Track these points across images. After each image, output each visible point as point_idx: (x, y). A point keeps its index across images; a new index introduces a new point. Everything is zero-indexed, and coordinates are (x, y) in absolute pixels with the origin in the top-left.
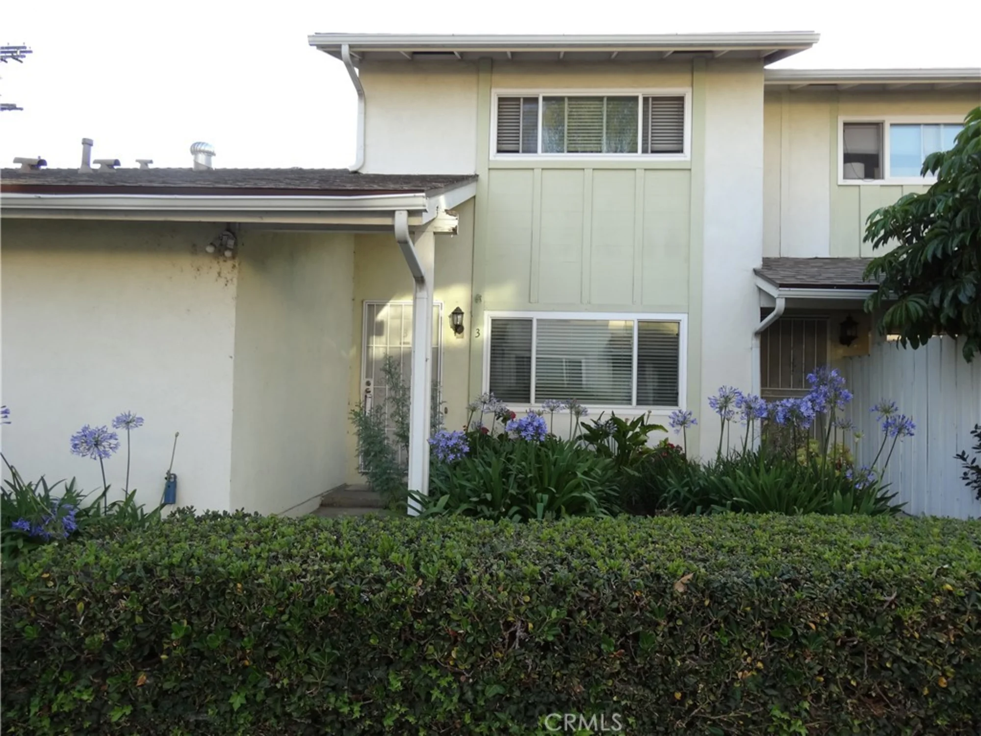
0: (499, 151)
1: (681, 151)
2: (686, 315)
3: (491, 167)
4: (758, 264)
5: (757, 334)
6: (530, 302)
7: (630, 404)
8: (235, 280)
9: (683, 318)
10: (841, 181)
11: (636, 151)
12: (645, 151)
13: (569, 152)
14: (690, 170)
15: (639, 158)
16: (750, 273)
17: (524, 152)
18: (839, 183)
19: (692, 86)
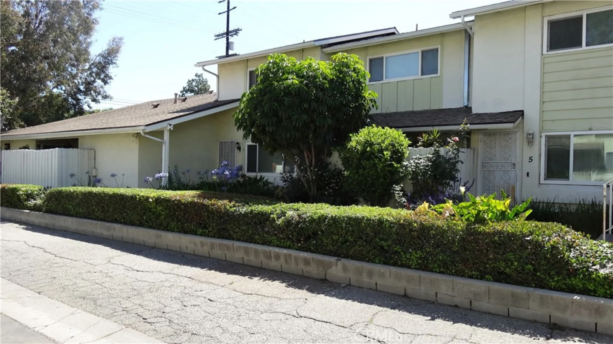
8: (138, 143)
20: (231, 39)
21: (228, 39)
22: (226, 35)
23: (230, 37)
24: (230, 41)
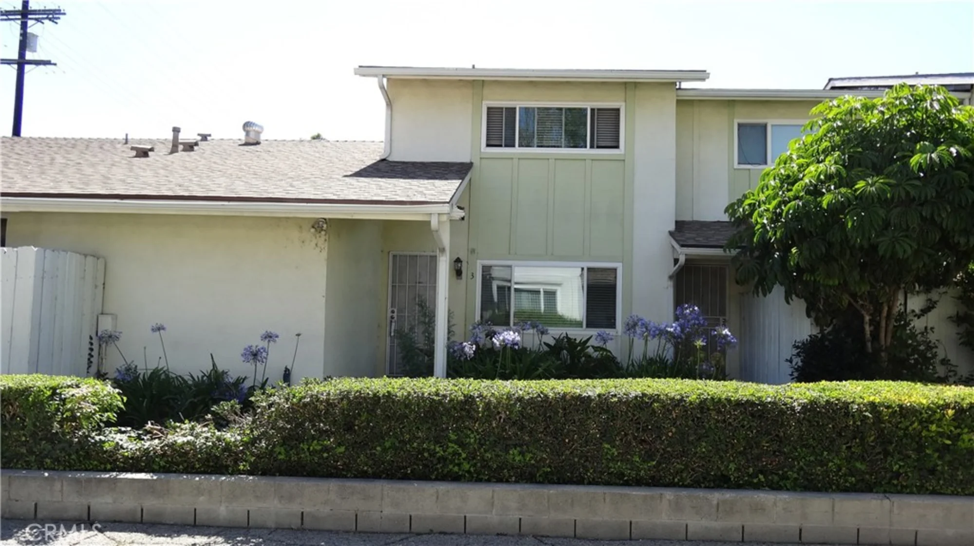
0: (488, 145)
1: (617, 147)
2: (621, 264)
3: (482, 156)
4: (672, 227)
5: (671, 277)
6: (509, 253)
7: (582, 327)
8: (326, 248)
9: (619, 266)
10: (736, 166)
11: (586, 147)
12: (592, 147)
13: (538, 146)
14: (624, 160)
15: (587, 151)
16: (667, 234)
17: (506, 146)
18: (735, 167)
19: (625, 101)
20: (33, 27)
21: (24, 26)
22: (19, 17)
23: (30, 23)
24: (29, 30)
